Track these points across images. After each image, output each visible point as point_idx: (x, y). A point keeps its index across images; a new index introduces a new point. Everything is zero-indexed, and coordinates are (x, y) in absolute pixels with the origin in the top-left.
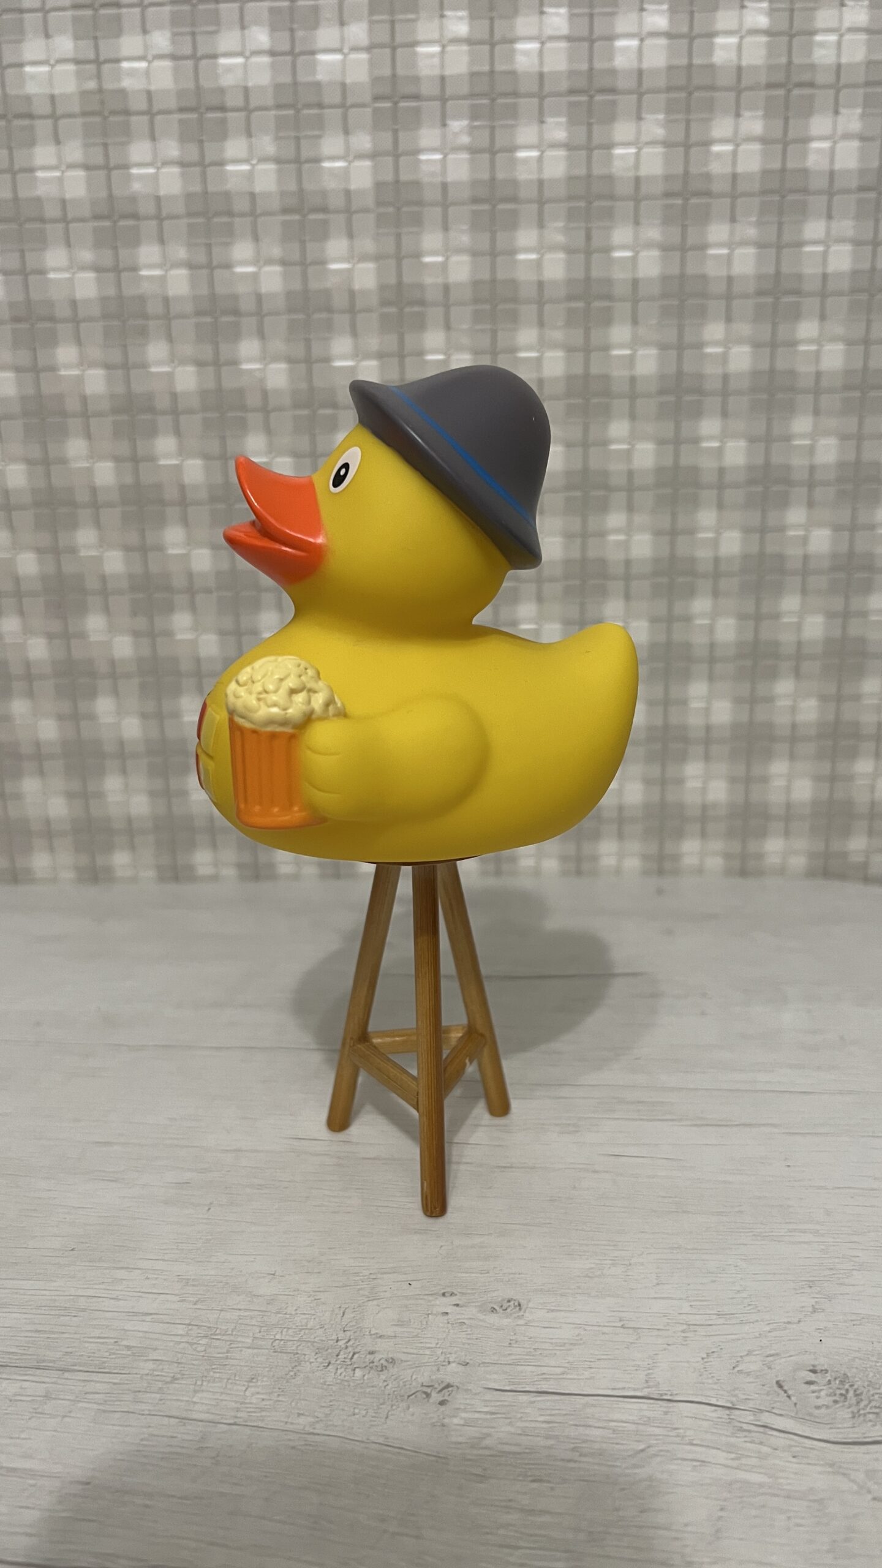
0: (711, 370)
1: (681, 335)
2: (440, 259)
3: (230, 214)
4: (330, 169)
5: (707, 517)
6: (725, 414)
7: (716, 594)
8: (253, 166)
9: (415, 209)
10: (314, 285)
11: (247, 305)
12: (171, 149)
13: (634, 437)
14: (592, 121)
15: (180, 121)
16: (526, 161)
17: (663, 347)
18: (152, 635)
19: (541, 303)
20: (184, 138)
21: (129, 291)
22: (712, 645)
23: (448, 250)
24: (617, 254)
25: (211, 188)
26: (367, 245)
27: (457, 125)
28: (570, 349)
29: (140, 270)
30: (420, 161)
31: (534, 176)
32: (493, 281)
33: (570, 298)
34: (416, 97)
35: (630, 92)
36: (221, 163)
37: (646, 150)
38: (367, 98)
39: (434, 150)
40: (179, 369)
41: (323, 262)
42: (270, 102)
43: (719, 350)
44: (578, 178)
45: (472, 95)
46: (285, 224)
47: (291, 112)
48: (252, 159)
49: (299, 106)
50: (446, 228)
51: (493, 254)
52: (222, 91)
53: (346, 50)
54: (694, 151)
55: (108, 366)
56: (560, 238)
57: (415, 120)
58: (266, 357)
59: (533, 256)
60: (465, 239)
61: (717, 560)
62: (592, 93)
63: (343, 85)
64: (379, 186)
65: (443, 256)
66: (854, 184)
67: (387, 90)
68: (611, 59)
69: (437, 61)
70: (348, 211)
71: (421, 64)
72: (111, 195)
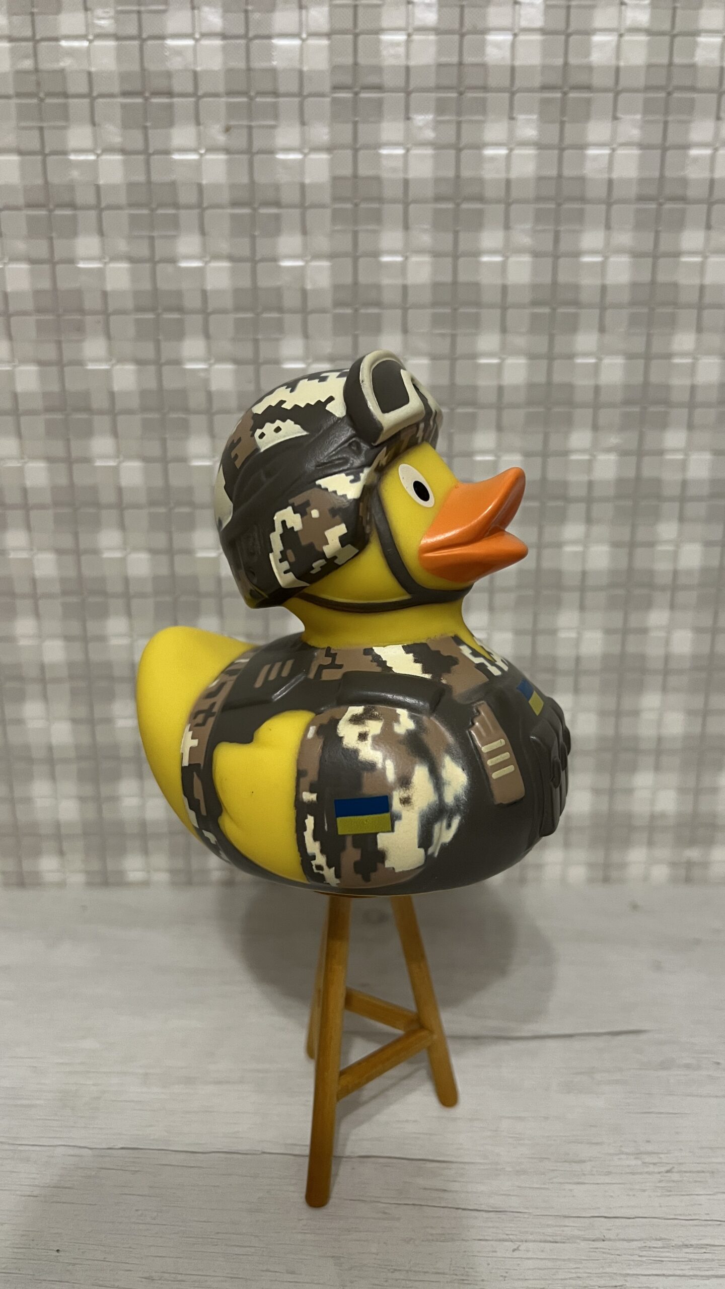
0: (679, 381)
1: (649, 344)
2: (399, 259)
3: (176, 205)
4: (284, 162)
5: (667, 530)
6: (690, 427)
7: (672, 607)
8: (201, 155)
9: (375, 205)
10: (264, 282)
11: (192, 301)
12: (113, 134)
13: (595, 448)
14: (565, 119)
15: (124, 106)
16: (493, 159)
17: (630, 356)
18: (85, 639)
19: (504, 308)
20: (126, 125)
21: (64, 284)
22: (667, 658)
23: (407, 251)
24: (586, 259)
25: (156, 177)
26: (322, 242)
27: (423, 119)
28: (532, 357)
29: (78, 263)
30: (379, 156)
31: (503, 175)
32: (455, 283)
33: (535, 303)
34: (379, 88)
35: (605, 90)
36: (167, 152)
37: (621, 152)
38: (327, 88)
39: (396, 144)
40: (118, 367)
41: (275, 259)
42: (221, 88)
43: (689, 361)
44: (549, 178)
45: (439, 88)
46: (233, 217)
47: (244, 99)
48: (199, 148)
49: (252, 94)
50: (406, 227)
51: (456, 256)
52: (169, 75)
53: (304, 36)
54: (669, 153)
55: (40, 363)
56: (526, 240)
57: (378, 110)
58: (212, 356)
59: (498, 259)
60: (427, 239)
61: (675, 573)
62: (566, 89)
63: (301, 73)
64: (336, 180)
65: (403, 256)
67: (347, 79)
68: (587, 54)
69: (401, 50)
70: (303, 206)
71: (384, 53)
72: (46, 182)
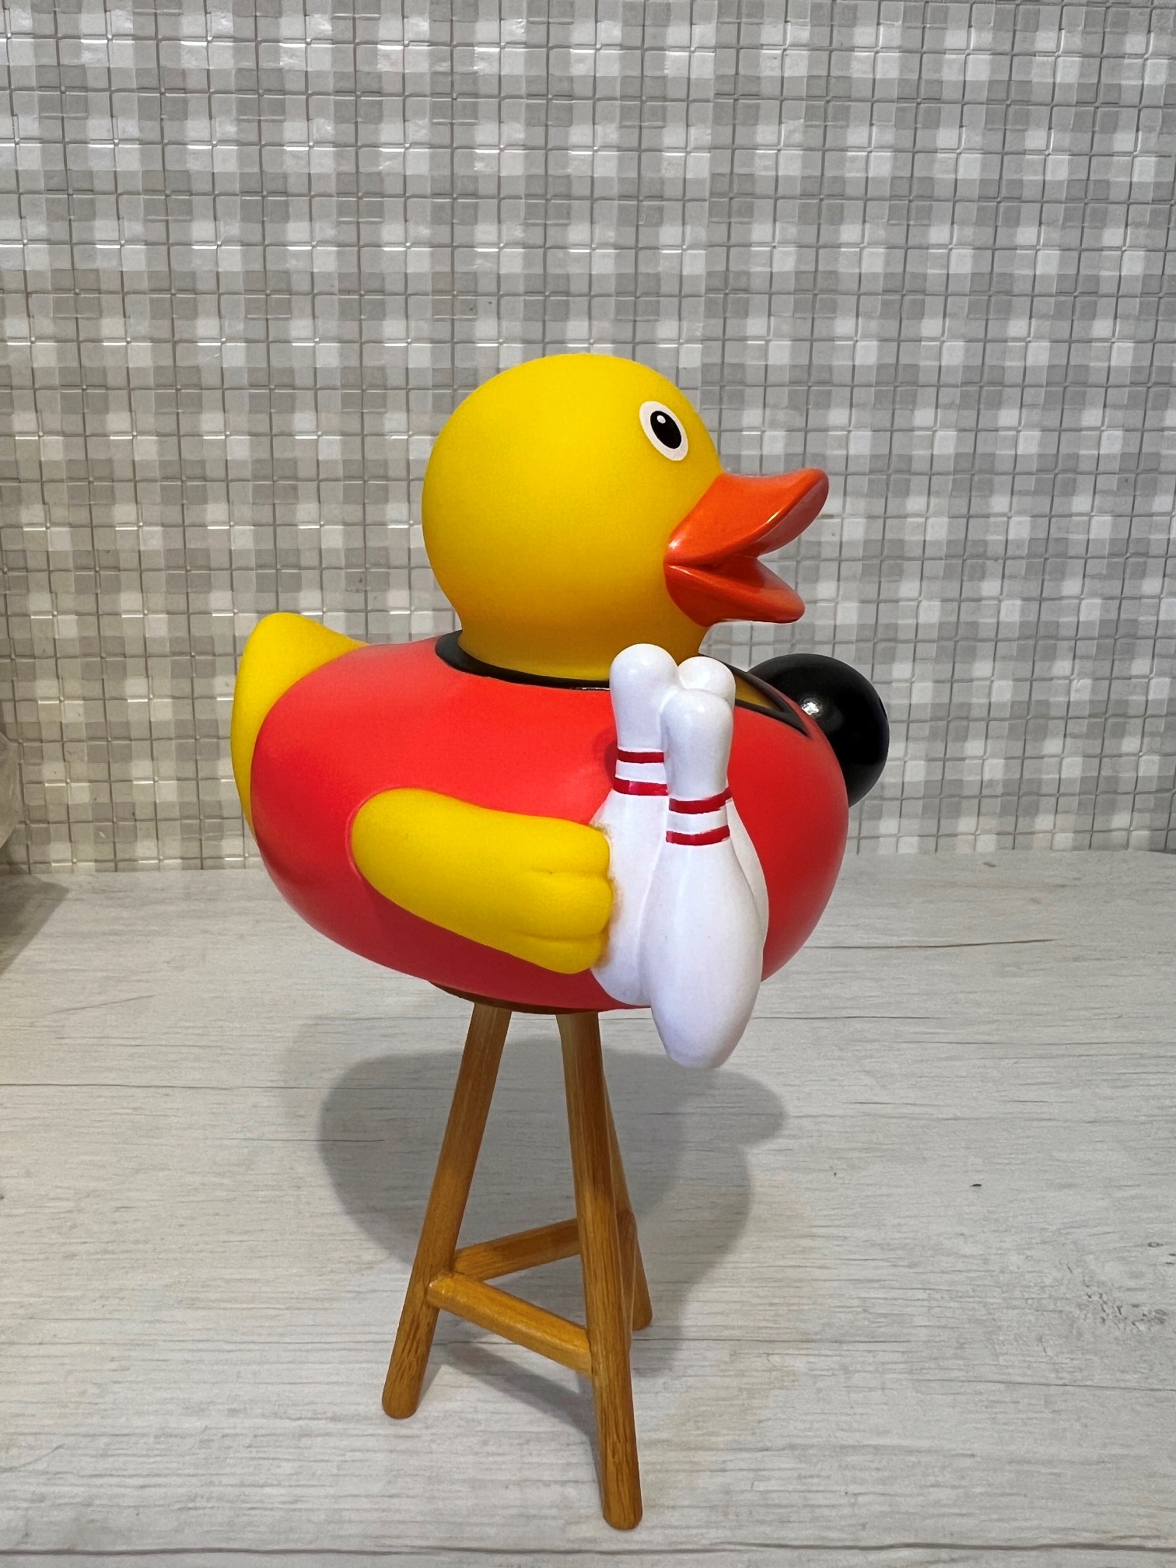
2: (769, 250)
3: (570, 197)
4: (669, 159)
8: (595, 152)
9: (747, 200)
10: (645, 269)
11: (578, 285)
12: (516, 131)
14: (918, 126)
15: (528, 106)
16: (854, 159)
19: (859, 295)
20: (529, 124)
21: (461, 268)
23: (775, 243)
25: (553, 171)
26: (699, 232)
27: (793, 124)
29: (476, 247)
30: (754, 154)
31: (862, 175)
32: (816, 272)
34: (756, 96)
35: (953, 102)
36: (565, 148)
37: (965, 156)
38: (711, 94)
39: (768, 146)
41: (655, 248)
42: (617, 92)
44: (903, 178)
45: (809, 97)
46: (621, 209)
47: (636, 103)
48: (594, 146)
49: (645, 98)
50: (775, 220)
51: (818, 247)
52: (571, 79)
53: (693, 49)
54: (1008, 158)
55: (434, 341)
56: (881, 233)
57: (754, 115)
58: (592, 337)
59: (854, 250)
60: (792, 231)
62: (919, 101)
63: (689, 81)
64: (714, 176)
65: (770, 246)
66: (1150, 197)
67: (728, 88)
68: (938, 70)
69: (777, 63)
70: (684, 200)
71: (763, 65)
72: (452, 174)
